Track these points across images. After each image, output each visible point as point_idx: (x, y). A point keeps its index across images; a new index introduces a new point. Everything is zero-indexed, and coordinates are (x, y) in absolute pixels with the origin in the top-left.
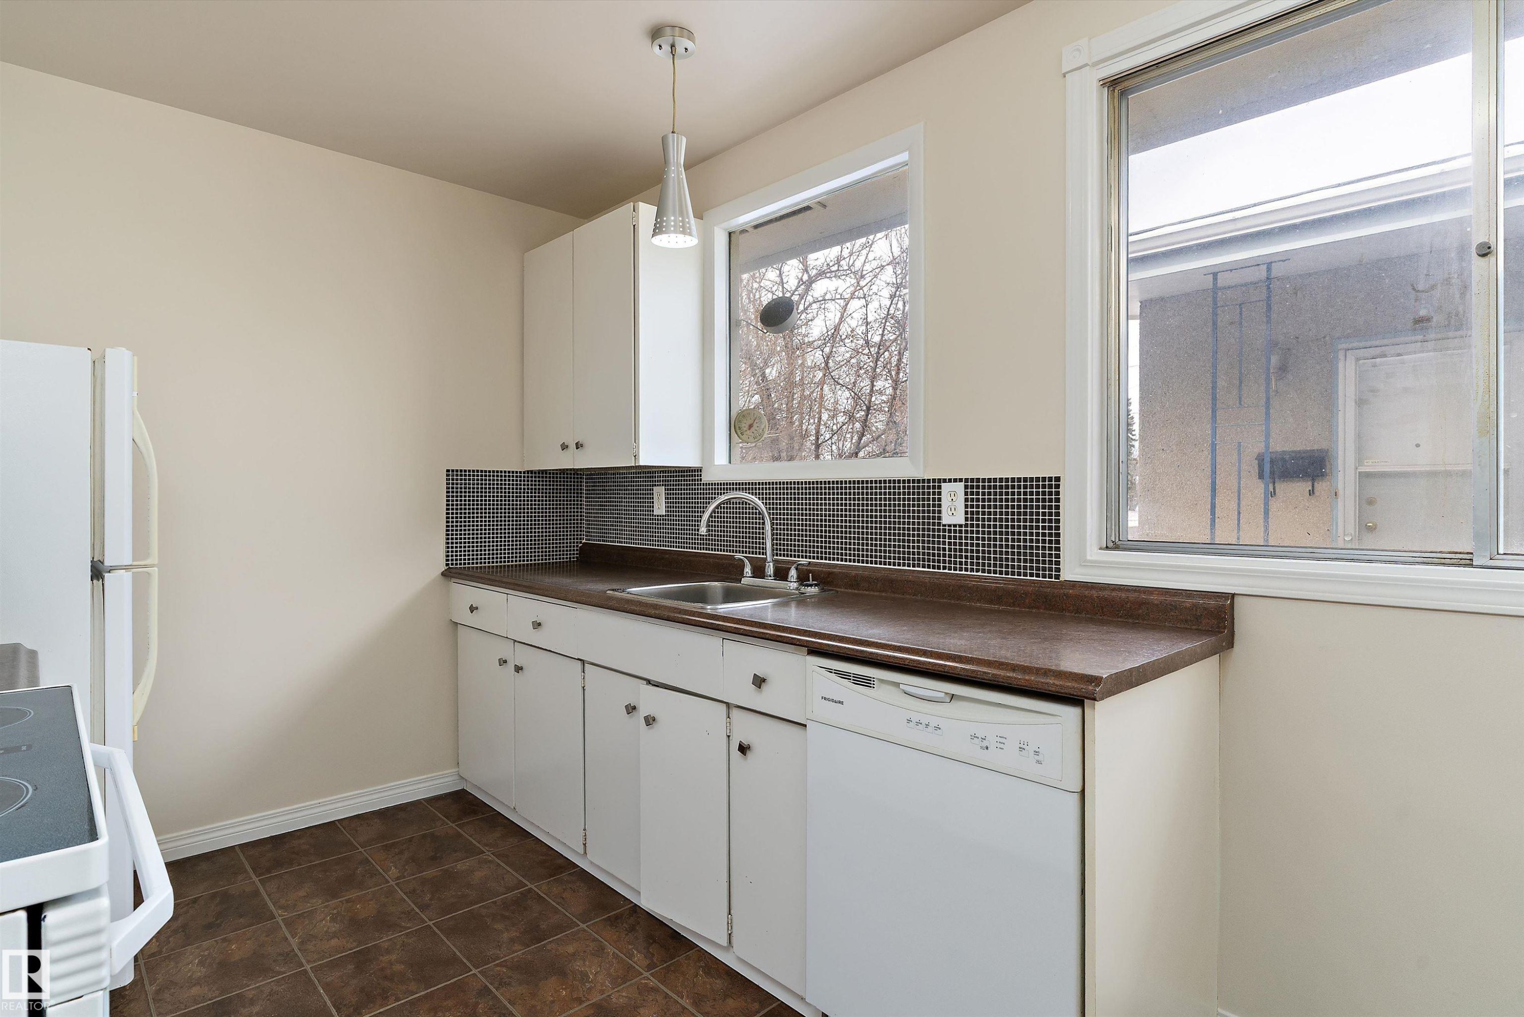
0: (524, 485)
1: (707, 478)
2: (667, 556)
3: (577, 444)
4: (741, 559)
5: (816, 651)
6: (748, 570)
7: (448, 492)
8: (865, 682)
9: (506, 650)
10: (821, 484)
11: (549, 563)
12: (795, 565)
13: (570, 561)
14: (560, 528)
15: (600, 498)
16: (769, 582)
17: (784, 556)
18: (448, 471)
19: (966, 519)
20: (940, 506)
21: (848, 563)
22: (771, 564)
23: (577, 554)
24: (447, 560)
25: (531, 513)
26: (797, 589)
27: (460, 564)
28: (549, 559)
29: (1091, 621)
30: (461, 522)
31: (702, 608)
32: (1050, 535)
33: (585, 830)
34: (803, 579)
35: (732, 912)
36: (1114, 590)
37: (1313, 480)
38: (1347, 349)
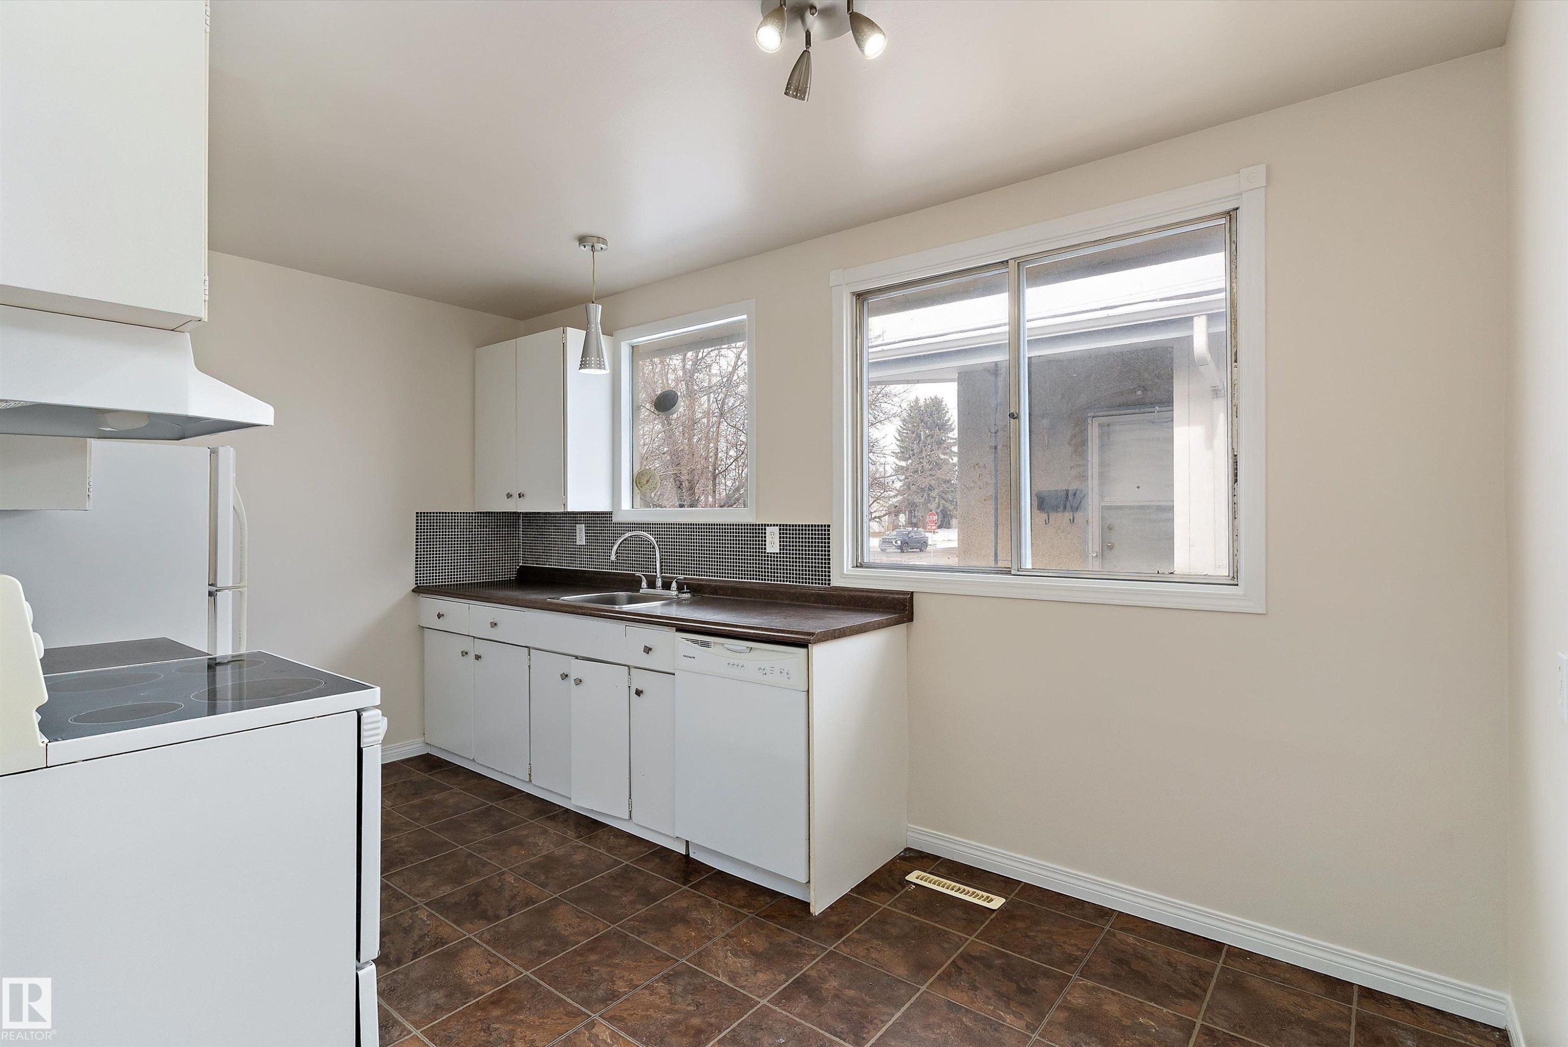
0: (475, 523)
1: (615, 519)
2: (587, 575)
3: (519, 494)
4: (640, 576)
5: (680, 629)
6: (644, 584)
7: (417, 529)
8: (706, 645)
9: (467, 645)
10: (694, 525)
11: (494, 581)
12: (675, 580)
13: (510, 579)
14: (502, 554)
15: (534, 532)
16: (659, 591)
17: (669, 574)
18: (417, 513)
19: (780, 549)
20: (765, 541)
21: (711, 578)
22: (660, 579)
23: (515, 574)
24: (416, 580)
25: (481, 543)
26: (677, 595)
27: (427, 583)
28: (494, 578)
29: (843, 609)
30: (427, 551)
31: (613, 608)
32: (825, 559)
33: (530, 764)
34: (680, 589)
35: (631, 797)
36: (857, 591)
37: (1072, 512)
38: (1093, 417)
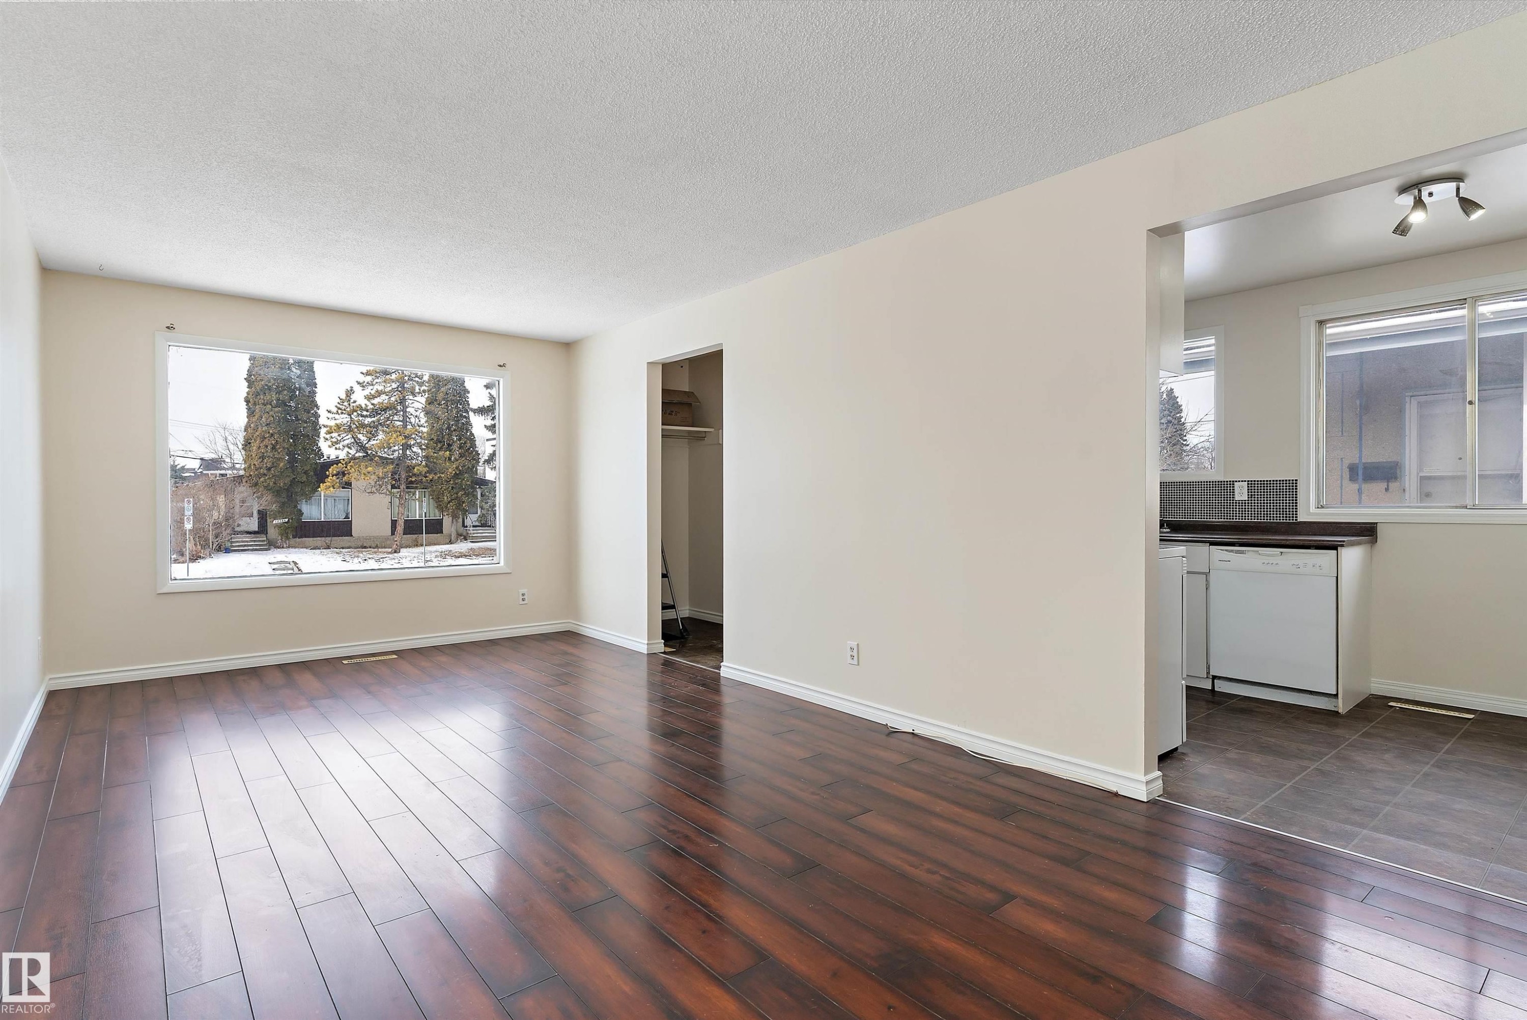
5: (1214, 544)
19: (1248, 498)
20: (1234, 492)
37: (1388, 482)
38: (1411, 396)
